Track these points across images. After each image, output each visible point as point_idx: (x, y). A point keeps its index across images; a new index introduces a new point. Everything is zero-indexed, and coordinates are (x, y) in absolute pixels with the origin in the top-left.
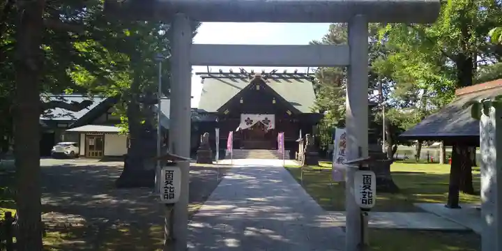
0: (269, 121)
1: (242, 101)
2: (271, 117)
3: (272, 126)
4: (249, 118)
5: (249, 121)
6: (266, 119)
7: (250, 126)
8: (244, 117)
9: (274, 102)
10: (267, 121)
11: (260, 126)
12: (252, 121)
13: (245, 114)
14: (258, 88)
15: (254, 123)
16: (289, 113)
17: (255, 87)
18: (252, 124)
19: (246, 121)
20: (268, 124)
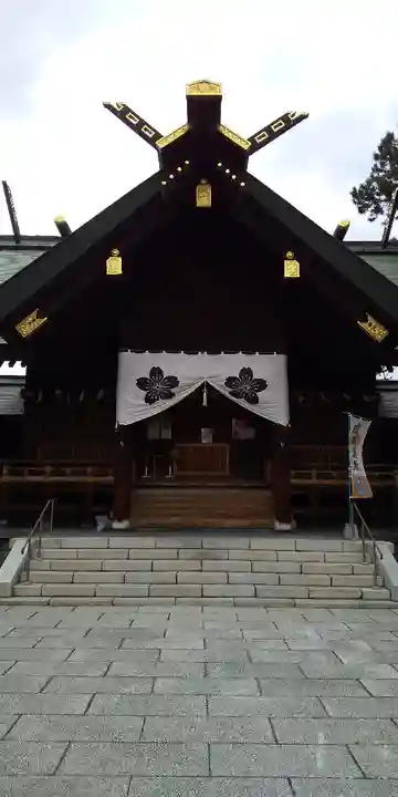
0: (262, 385)
1: (114, 266)
2: (269, 367)
3: (274, 406)
4: (157, 372)
5: (154, 385)
6: (246, 372)
7: (162, 406)
8: (135, 365)
9: (292, 269)
10: (249, 384)
11: (207, 409)
12: (173, 381)
13: (139, 349)
14: (204, 199)
15: (181, 393)
16: (376, 331)
18: (171, 395)
19: (142, 383)
20: (254, 401)
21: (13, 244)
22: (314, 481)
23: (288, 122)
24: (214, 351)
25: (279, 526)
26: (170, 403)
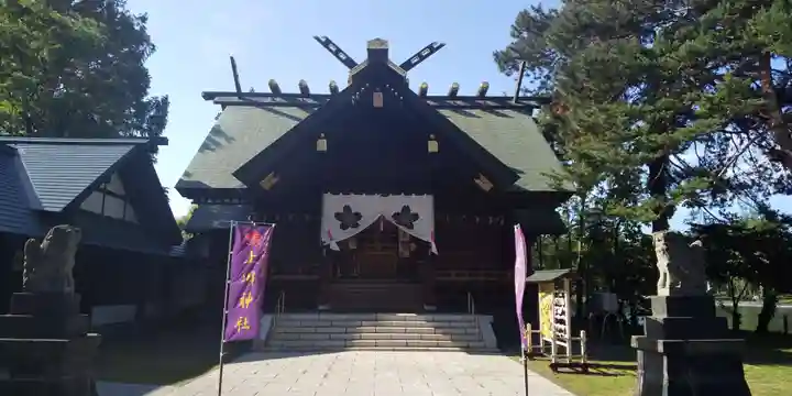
0: (416, 217)
1: (322, 145)
2: (423, 205)
3: (424, 229)
4: (347, 208)
6: (406, 209)
7: (351, 232)
8: (333, 203)
9: (433, 146)
10: (407, 216)
11: (386, 233)
12: (358, 216)
13: (335, 192)
14: (378, 100)
15: (364, 224)
16: (484, 184)
17: (368, 95)
18: (356, 226)
19: (338, 215)
20: (411, 227)
21: (236, 99)
22: (453, 278)
23: (432, 49)
24: (385, 194)
25: (426, 307)
26: (357, 231)
